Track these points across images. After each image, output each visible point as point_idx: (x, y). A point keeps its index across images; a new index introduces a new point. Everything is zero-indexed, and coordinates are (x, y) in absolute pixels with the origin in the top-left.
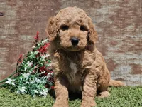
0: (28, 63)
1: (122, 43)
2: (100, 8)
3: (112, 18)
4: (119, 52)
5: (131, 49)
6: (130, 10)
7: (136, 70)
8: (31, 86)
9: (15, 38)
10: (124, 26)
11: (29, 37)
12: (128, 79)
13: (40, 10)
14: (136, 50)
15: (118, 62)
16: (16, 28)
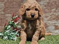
0: (9, 26)
1: (50, 16)
2: (40, 2)
4: (49, 20)
5: (54, 19)
6: (53, 2)
7: (56, 28)
8: (10, 36)
10: (51, 9)
12: (53, 32)
13: (14, 3)
15: (49, 25)
16: (4, 11)
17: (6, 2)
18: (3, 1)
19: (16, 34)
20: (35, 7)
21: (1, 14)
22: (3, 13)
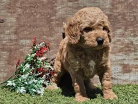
0: (27, 64)
5: (121, 51)
6: (119, 15)
7: (126, 69)
8: (29, 86)
9: (15, 42)
10: (115, 30)
11: (28, 41)
13: (38, 16)
14: (126, 51)
16: (16, 33)
17: (19, 15)
18: (14, 12)
19: (42, 81)
20: (103, 22)
21: (10, 40)
22: (13, 37)
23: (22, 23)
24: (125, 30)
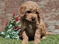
0: (11, 25)
1: (50, 16)
2: (41, 2)
3: (46, 6)
4: (49, 20)
7: (57, 27)
8: (12, 35)
9: (4, 15)
10: (51, 9)
11: (10, 14)
13: (15, 3)
14: (56, 19)
15: (49, 24)
17: (7, 2)
18: (4, 1)
22: (4, 12)
23: (8, 6)
24: (56, 10)
